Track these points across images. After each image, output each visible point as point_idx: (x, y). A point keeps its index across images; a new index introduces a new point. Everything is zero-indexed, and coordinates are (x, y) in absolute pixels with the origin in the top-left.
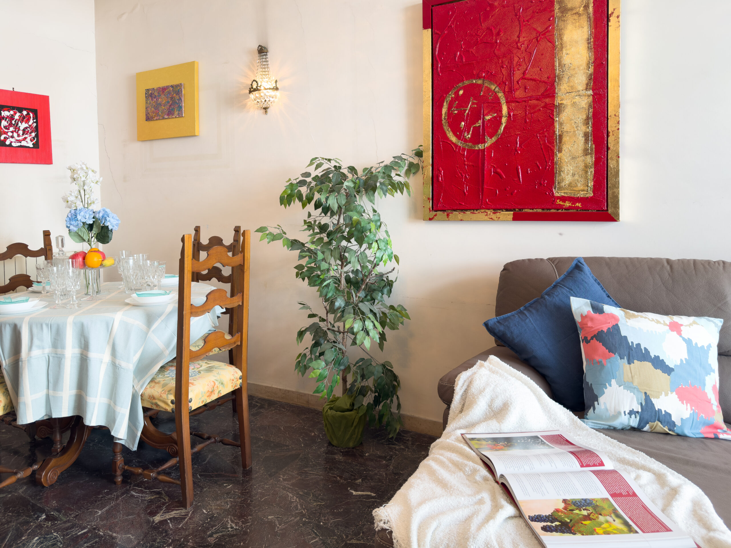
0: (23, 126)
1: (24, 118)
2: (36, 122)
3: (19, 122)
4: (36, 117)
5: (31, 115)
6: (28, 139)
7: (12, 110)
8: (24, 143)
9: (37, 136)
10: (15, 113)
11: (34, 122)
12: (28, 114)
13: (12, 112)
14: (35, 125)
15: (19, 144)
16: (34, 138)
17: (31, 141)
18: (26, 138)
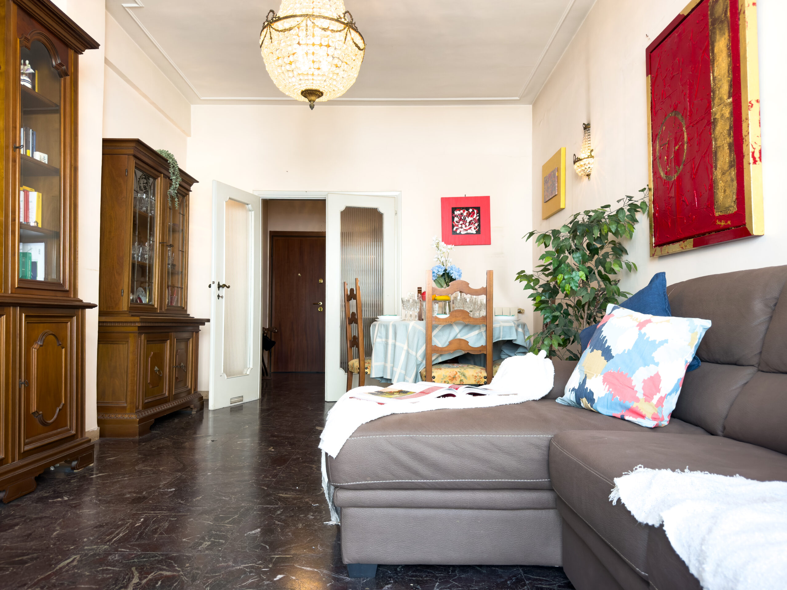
0: (469, 219)
1: (470, 214)
2: (479, 216)
3: (467, 218)
4: (479, 212)
5: (475, 211)
6: (473, 229)
7: (462, 209)
8: (469, 231)
9: (479, 225)
10: (464, 211)
11: (477, 216)
12: (473, 211)
13: (462, 211)
14: (478, 218)
15: (466, 232)
16: (477, 227)
17: (475, 229)
18: (471, 228)
